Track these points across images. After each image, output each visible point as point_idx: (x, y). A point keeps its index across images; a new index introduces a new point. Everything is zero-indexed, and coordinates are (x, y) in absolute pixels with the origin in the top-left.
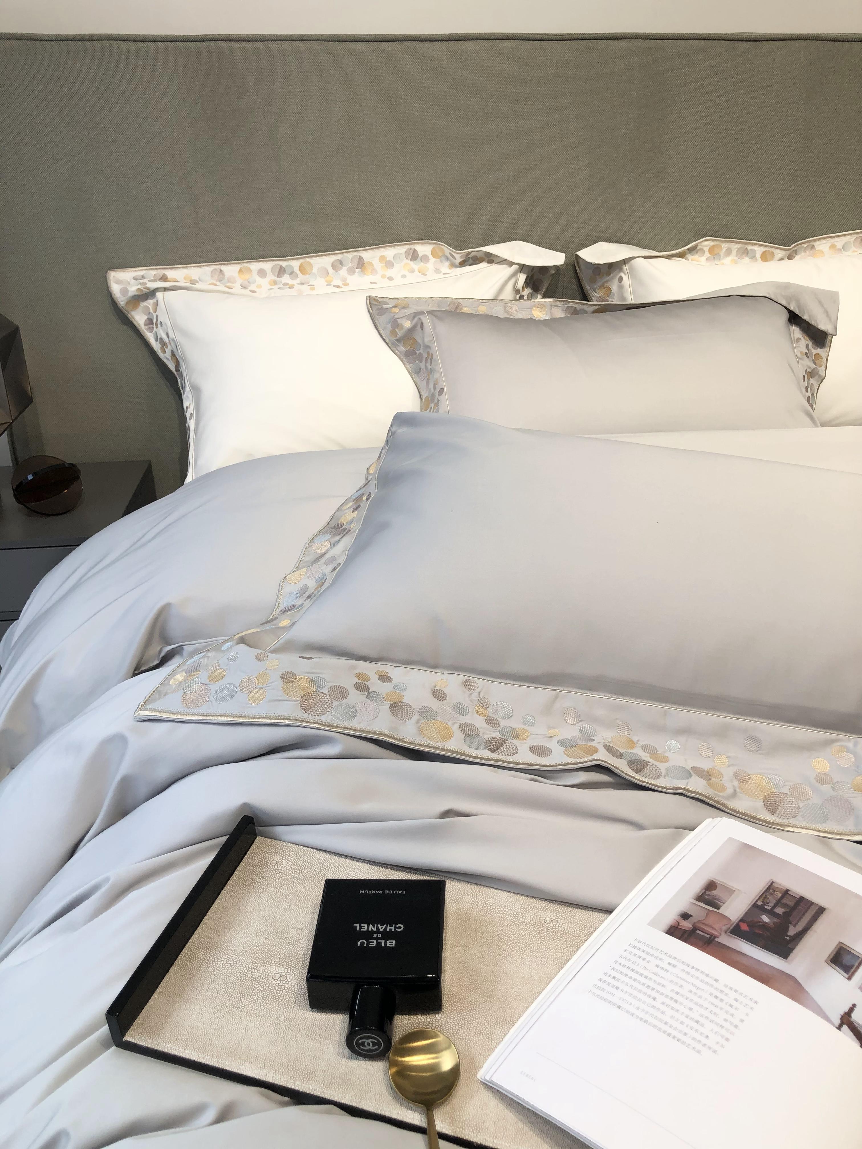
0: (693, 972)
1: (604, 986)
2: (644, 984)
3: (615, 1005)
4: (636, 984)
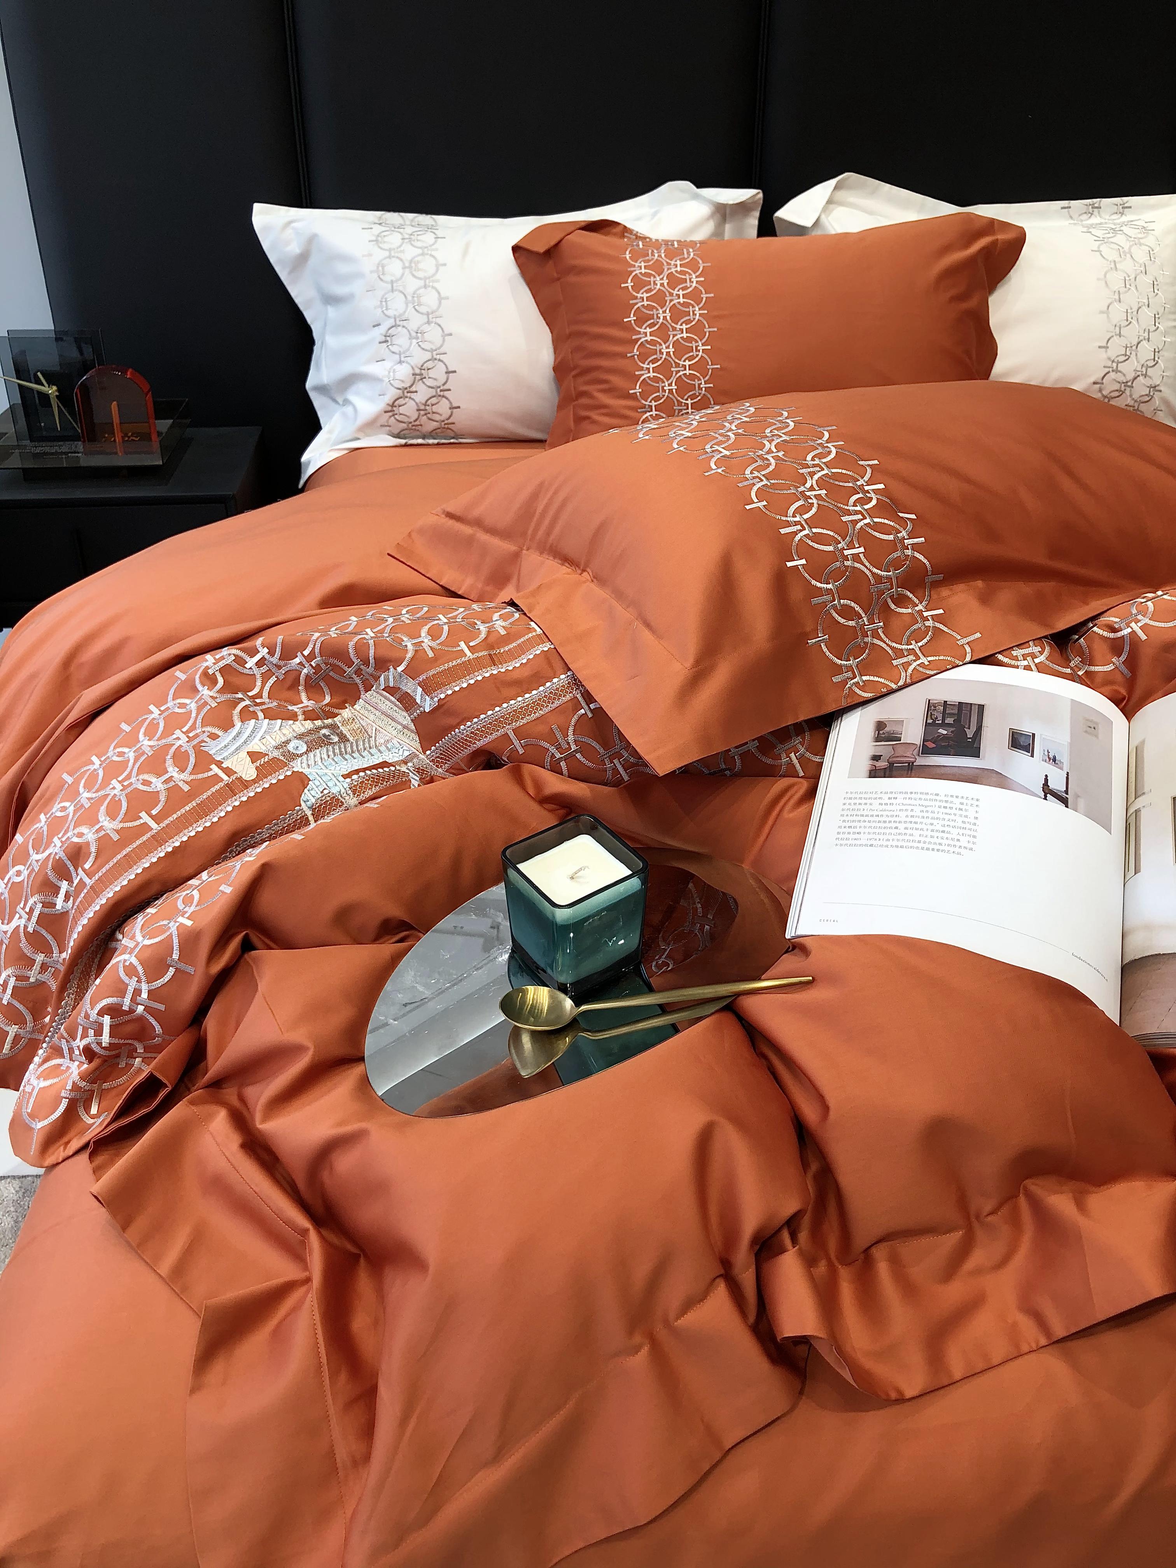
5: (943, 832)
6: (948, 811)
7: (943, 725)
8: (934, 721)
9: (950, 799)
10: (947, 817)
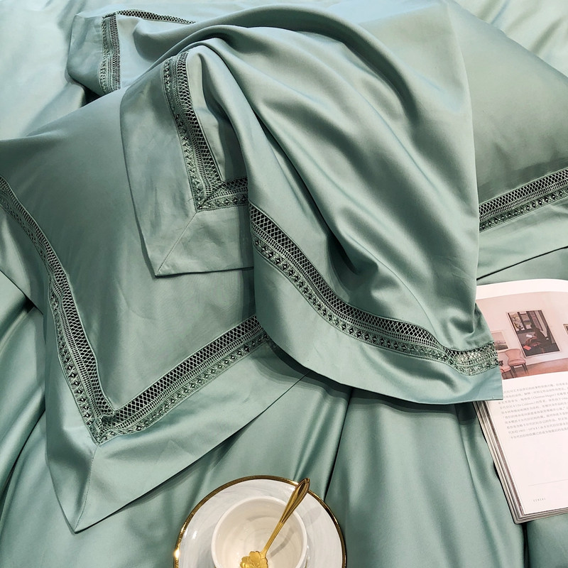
0: (538, 389)
1: (514, 429)
2: (529, 414)
3: (530, 434)
4: (526, 417)
6: (564, 396)
8: (520, 329)
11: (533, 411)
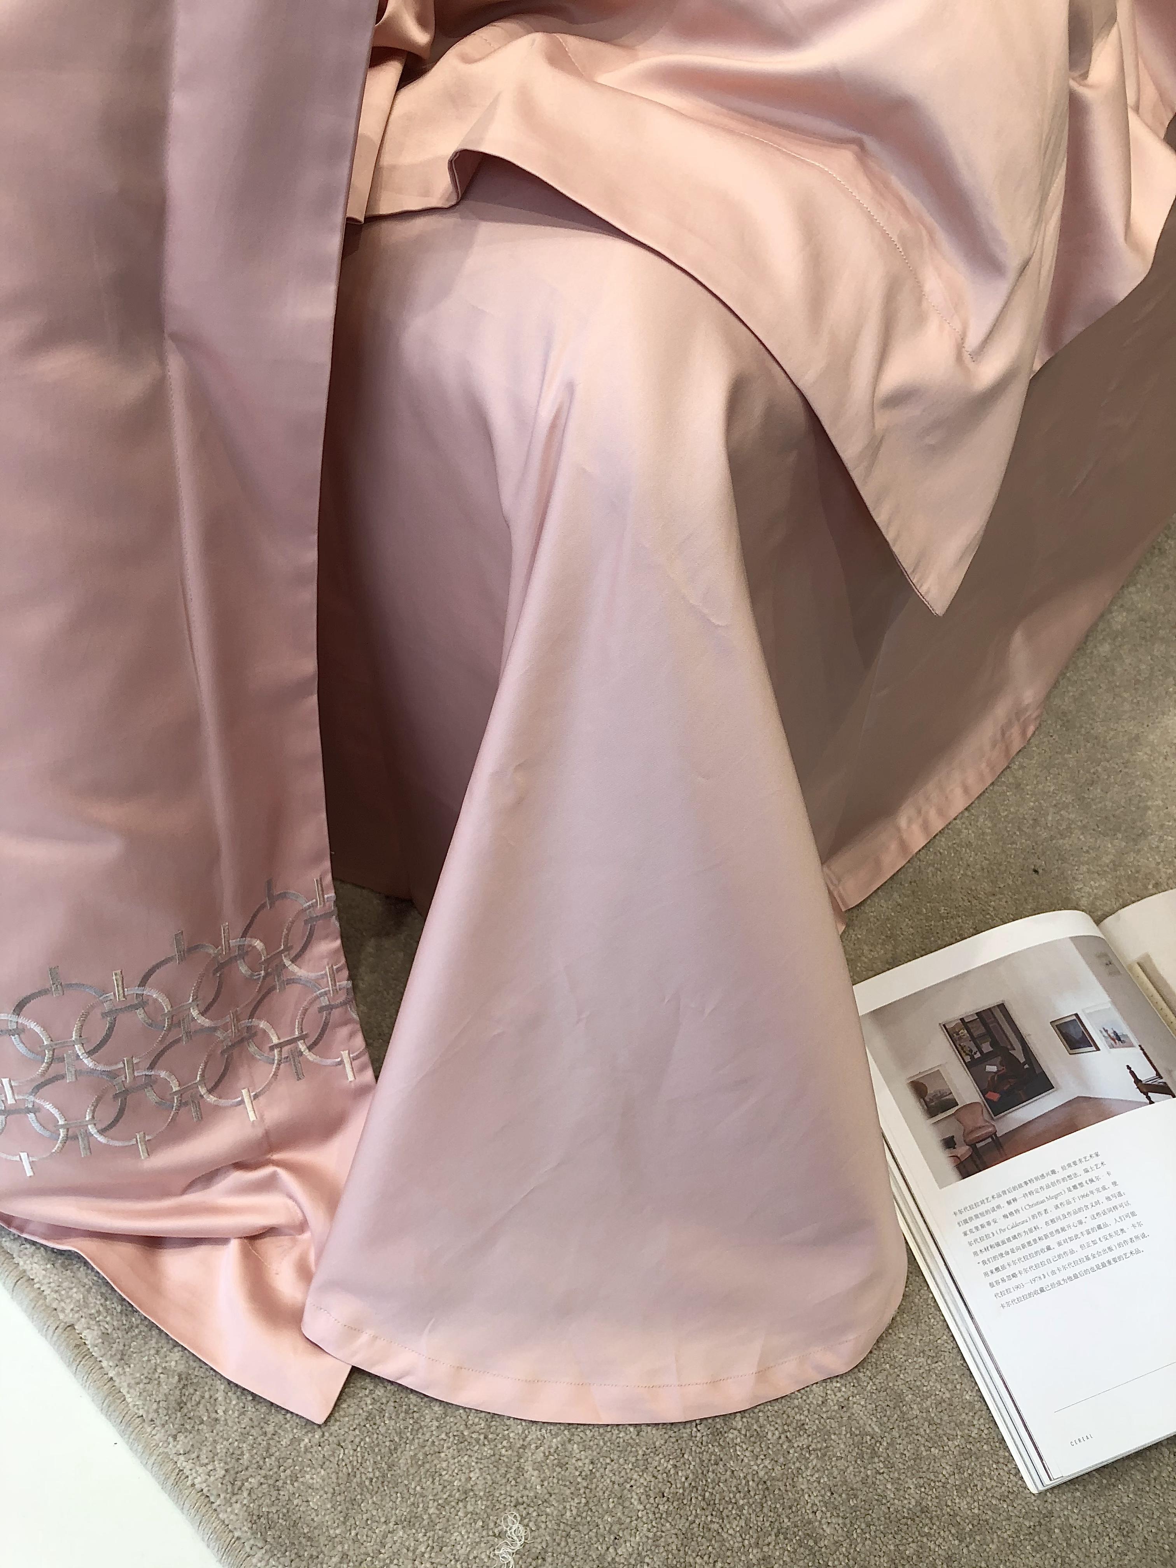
2: (1024, 1246)
4: (1019, 1254)
5: (1099, 1227)
6: (1080, 1191)
7: (986, 1058)
8: (972, 1057)
9: (1070, 1171)
10: (1087, 1201)
11: (1031, 1237)
